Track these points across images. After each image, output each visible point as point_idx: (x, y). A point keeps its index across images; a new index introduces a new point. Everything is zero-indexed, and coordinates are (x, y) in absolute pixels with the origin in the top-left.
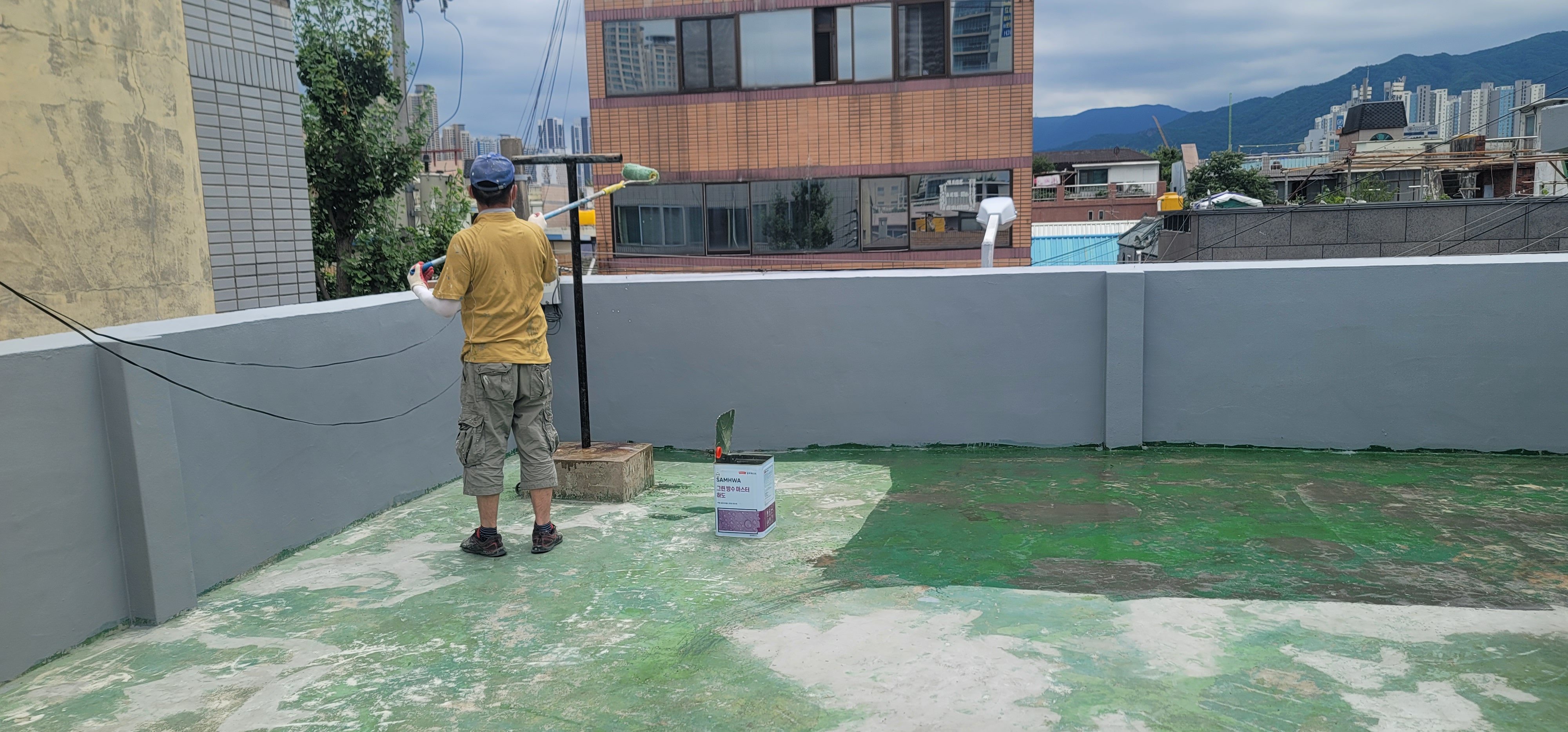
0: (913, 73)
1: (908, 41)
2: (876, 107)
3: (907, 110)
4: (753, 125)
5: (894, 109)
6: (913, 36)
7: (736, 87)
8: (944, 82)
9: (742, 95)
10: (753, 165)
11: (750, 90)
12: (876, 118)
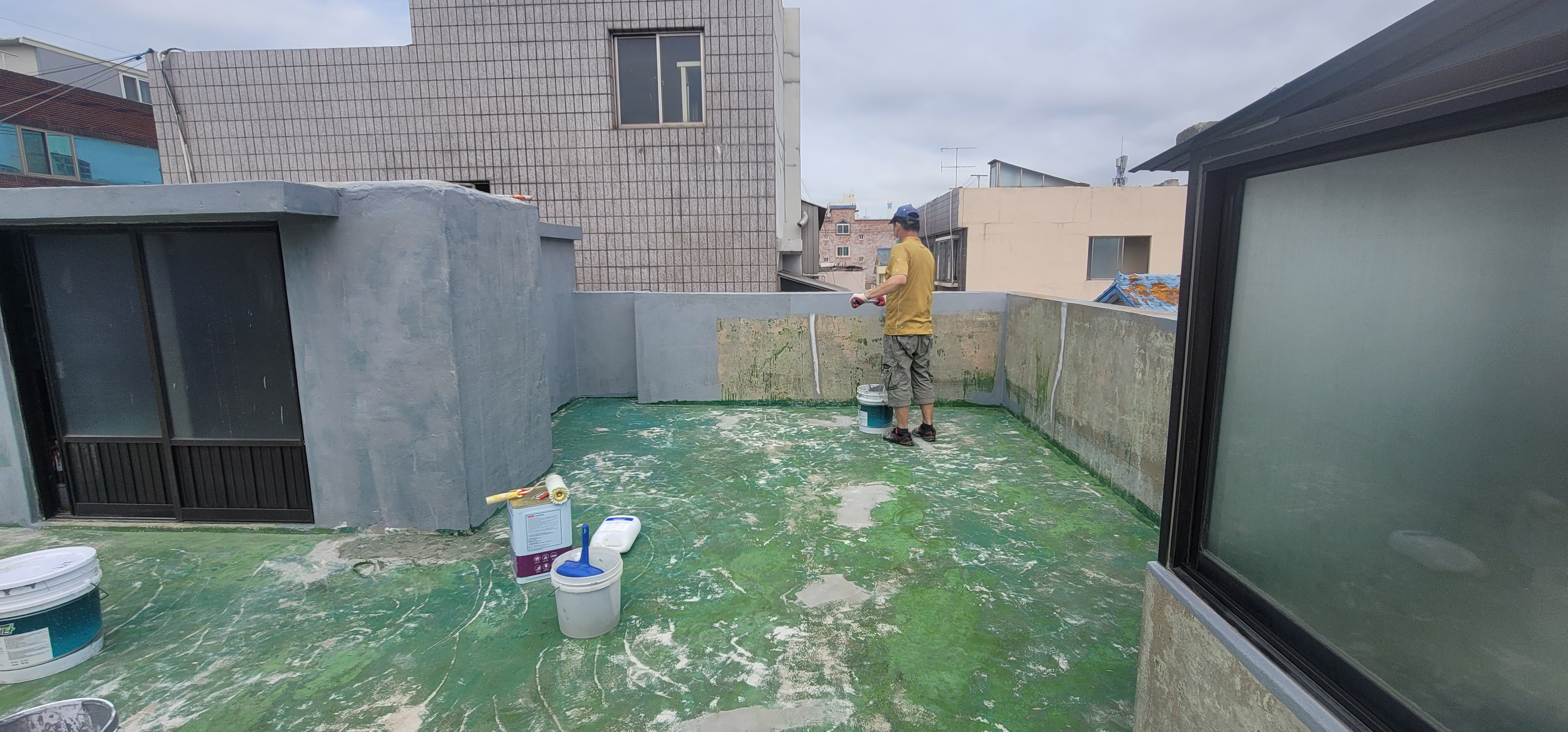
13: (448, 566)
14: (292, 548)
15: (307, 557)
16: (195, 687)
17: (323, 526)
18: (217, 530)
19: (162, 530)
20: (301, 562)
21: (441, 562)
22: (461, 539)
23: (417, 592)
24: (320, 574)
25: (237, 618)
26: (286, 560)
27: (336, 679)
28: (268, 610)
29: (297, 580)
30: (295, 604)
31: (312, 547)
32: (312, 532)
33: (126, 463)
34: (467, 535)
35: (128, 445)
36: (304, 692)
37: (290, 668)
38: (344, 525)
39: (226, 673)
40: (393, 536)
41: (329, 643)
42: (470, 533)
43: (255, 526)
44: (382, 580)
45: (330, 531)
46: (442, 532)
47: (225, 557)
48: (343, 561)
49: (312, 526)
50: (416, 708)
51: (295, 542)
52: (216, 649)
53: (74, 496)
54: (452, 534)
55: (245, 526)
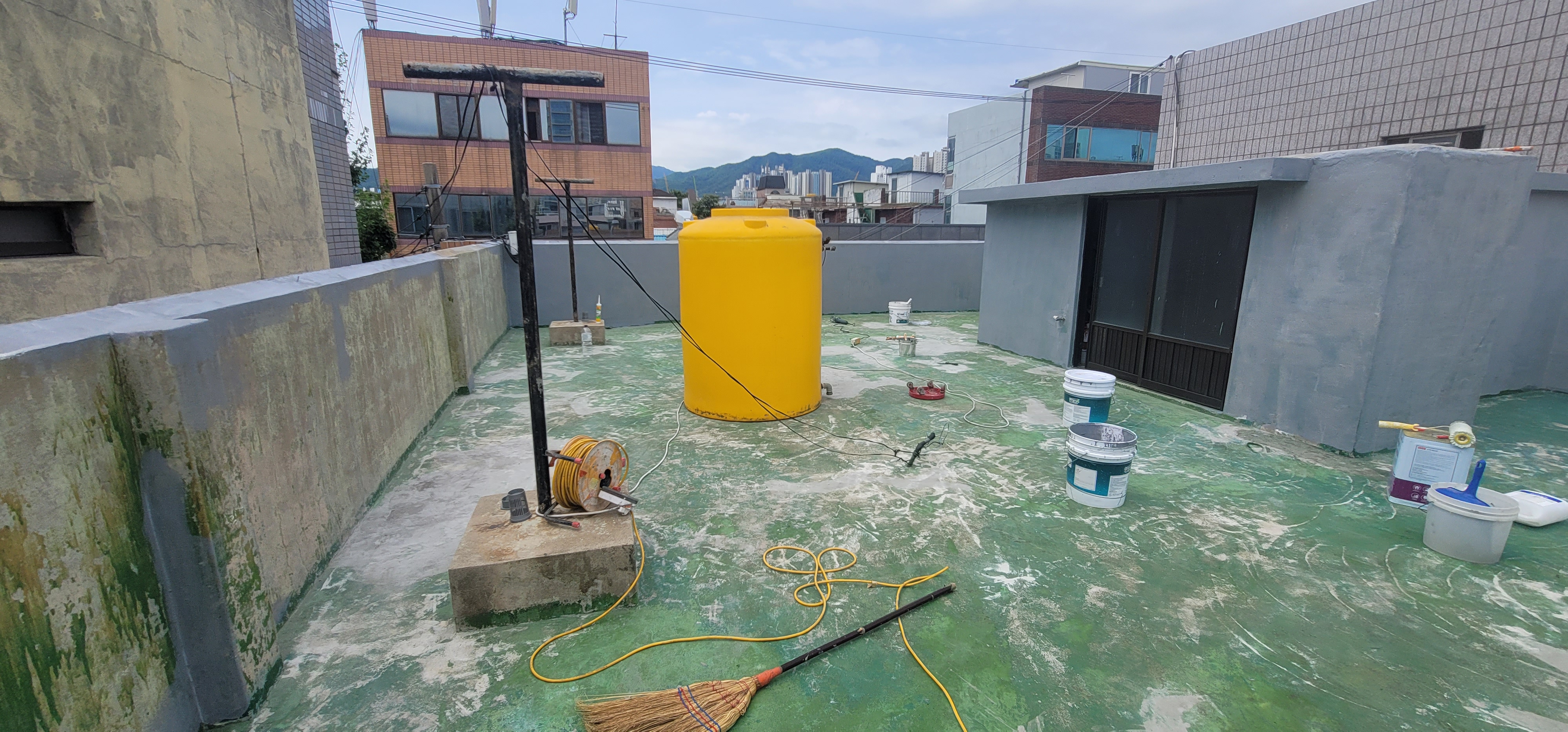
0: (585, 141)
1: (582, 123)
2: (566, 158)
3: (584, 161)
4: (490, 162)
5: (577, 160)
6: (584, 120)
7: (479, 139)
8: (605, 147)
9: (482, 144)
10: (492, 186)
11: (487, 141)
12: (566, 164)
13: (1324, 469)
14: (1206, 421)
15: (1215, 429)
16: (1150, 462)
17: (1229, 414)
18: (1159, 397)
19: (1128, 388)
20: (1210, 430)
21: (1318, 464)
22: (1342, 458)
23: (1294, 474)
24: (1224, 441)
25: (1171, 442)
26: (1201, 426)
27: (1230, 491)
28: (1189, 445)
29: (1207, 438)
30: (1206, 449)
31: (1219, 425)
32: (1219, 416)
33: (1119, 344)
34: (1348, 456)
35: (1123, 333)
36: (1210, 489)
37: (1201, 475)
38: (1244, 418)
39: (1167, 464)
40: (1280, 437)
41: (1227, 474)
42: (1351, 455)
43: (1183, 402)
44: (1267, 458)
45: (1232, 419)
46: (1324, 447)
47: (1163, 412)
48: (1240, 439)
49: (1221, 412)
50: (1282, 526)
51: (1207, 418)
52: (1161, 452)
53: (1088, 359)
54: (1333, 451)
55: (1176, 399)
